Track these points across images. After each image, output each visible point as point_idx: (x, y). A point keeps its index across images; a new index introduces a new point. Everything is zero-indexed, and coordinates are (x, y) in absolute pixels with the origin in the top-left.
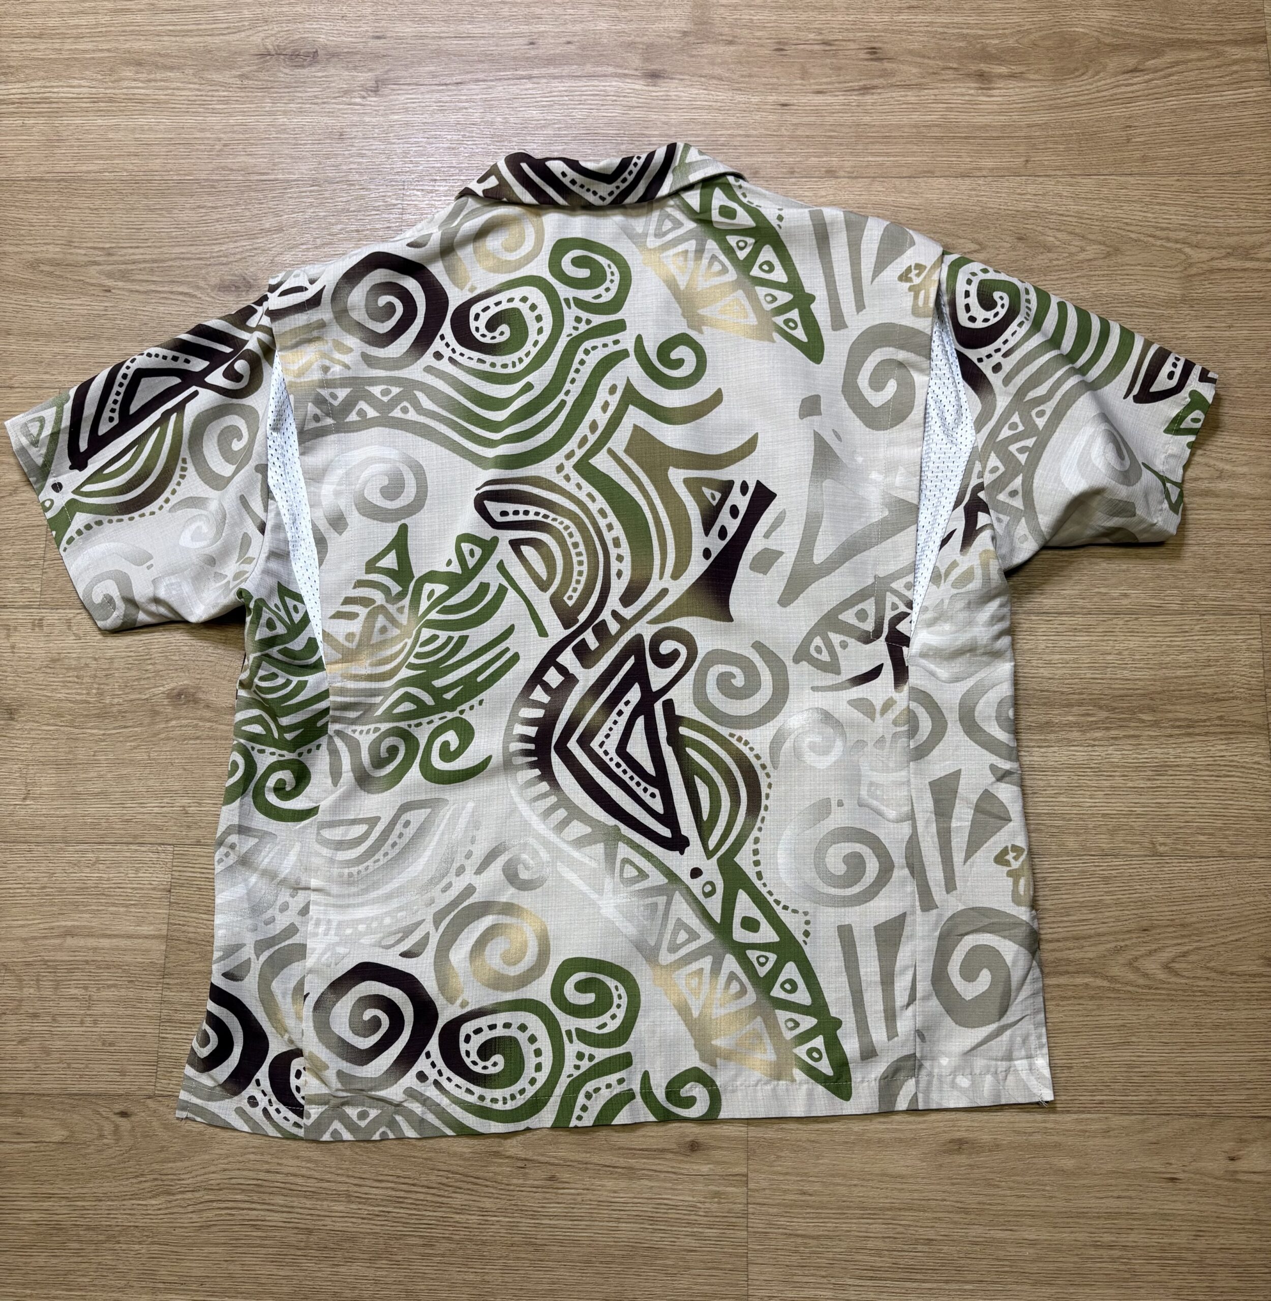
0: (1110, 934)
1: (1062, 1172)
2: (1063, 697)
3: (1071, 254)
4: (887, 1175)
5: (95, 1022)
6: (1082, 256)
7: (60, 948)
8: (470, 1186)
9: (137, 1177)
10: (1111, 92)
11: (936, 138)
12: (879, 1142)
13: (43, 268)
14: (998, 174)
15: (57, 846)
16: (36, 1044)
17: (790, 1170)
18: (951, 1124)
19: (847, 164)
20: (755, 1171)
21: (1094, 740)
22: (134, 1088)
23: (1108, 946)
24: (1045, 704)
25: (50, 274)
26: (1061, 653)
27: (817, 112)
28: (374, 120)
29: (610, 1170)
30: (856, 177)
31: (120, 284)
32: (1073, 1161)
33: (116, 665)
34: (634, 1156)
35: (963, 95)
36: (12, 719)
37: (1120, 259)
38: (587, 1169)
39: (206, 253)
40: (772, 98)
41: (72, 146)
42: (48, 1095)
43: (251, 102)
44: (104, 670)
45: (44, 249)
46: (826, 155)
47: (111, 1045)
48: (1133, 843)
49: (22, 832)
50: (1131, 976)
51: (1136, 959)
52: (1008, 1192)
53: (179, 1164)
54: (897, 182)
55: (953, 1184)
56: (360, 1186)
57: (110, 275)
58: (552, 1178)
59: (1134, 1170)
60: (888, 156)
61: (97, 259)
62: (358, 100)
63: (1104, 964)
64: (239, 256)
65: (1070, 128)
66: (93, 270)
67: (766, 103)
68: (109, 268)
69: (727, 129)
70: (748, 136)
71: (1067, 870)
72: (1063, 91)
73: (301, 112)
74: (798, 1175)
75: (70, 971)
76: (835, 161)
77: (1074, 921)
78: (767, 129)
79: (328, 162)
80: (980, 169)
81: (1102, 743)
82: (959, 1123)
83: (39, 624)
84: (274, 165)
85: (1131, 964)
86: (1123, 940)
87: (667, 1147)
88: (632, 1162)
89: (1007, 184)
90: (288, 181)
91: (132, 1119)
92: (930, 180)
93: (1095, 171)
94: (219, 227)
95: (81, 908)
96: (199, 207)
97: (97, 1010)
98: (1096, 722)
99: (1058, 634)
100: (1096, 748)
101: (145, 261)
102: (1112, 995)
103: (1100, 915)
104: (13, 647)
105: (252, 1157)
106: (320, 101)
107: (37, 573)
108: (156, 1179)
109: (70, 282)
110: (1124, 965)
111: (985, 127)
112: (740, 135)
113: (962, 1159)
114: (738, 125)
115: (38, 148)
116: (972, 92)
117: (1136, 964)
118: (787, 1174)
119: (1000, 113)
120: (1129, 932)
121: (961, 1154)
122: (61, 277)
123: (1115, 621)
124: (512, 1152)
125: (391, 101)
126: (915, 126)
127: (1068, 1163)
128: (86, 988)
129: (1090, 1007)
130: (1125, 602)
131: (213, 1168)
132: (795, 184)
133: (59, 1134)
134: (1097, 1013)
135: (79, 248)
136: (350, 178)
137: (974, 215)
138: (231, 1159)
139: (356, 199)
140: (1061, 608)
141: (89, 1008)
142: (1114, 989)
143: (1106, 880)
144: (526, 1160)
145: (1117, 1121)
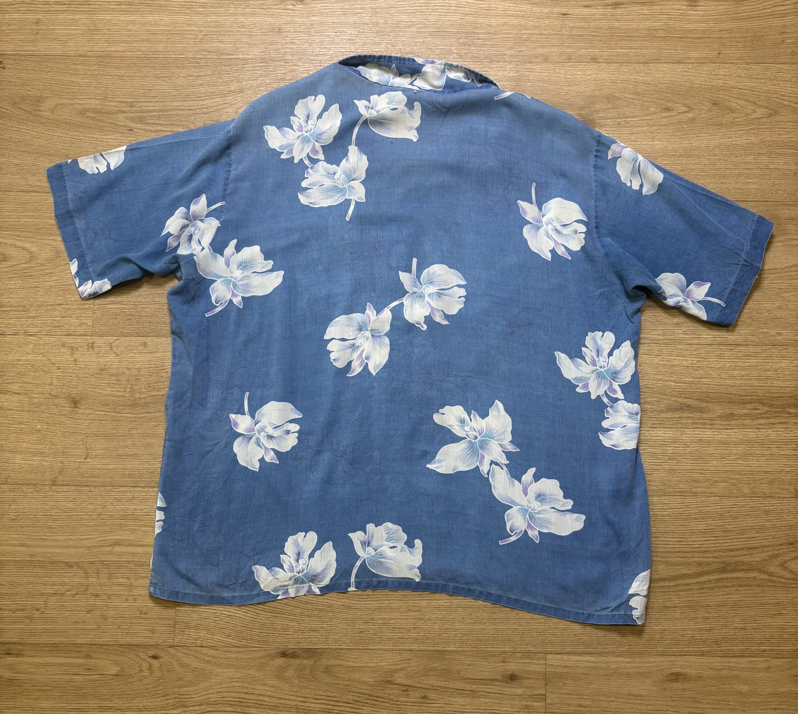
0: (769, 546)
1: (740, 693)
2: (741, 398)
3: (747, 114)
4: (632, 695)
5: (135, 600)
6: (754, 116)
7: (111, 553)
8: (374, 702)
9: (164, 696)
10: (772, 9)
11: (661, 37)
12: (627, 675)
13: (88, 114)
14: (701, 62)
15: (108, 488)
16: (97, 613)
17: (572, 692)
18: (671, 663)
19: (604, 54)
20: (550, 692)
21: (760, 424)
22: (160, 641)
23: (768, 554)
24: (729, 402)
25: (93, 118)
26: (739, 370)
27: (584, 19)
28: (301, 20)
29: (460, 692)
30: (610, 63)
31: (139, 126)
32: (747, 687)
33: (142, 373)
34: (475, 684)
35: (679, 10)
36: (76, 407)
37: (778, 118)
38: (447, 691)
39: (194, 106)
40: (557, 10)
41: (105, 34)
42: (107, 645)
43: (221, 7)
44: (135, 376)
45: (89, 101)
46: (591, 47)
47: (145, 614)
48: (783, 489)
49: (85, 479)
50: (783, 573)
51: (785, 562)
52: (707, 706)
53: (190, 688)
54: (636, 66)
55: (673, 701)
56: (304, 702)
57: (132, 120)
58: (425, 697)
59: (785, 692)
60: (631, 49)
61: (124, 109)
62: (291, 7)
63: (766, 565)
64: (215, 108)
65: (746, 33)
66: (121, 116)
67: (553, 13)
68: (132, 115)
69: (528, 30)
70: (541, 34)
71: (742, 506)
72: (742, 8)
73: (253, 14)
74: (577, 695)
75: (118, 567)
76: (596, 52)
77: (747, 538)
78: (553, 30)
79: (272, 47)
80: (689, 58)
81: (764, 427)
82: (676, 663)
83: (91, 346)
84: (237, 48)
85: (783, 565)
86: (778, 550)
87: (495, 677)
88: (474, 687)
89: (706, 68)
90: (245, 59)
91: (160, 660)
92: (657, 65)
93: (762, 61)
94: (202, 90)
95: (123, 528)
96: (189, 76)
97: (136, 592)
98: (761, 414)
99: (738, 358)
100: (761, 430)
101: (155, 111)
102: (771, 584)
103: (763, 534)
104: (75, 360)
105: (236, 684)
106: (265, 7)
107: (90, 313)
108: (176, 698)
109: (107, 124)
110: (779, 565)
111: (692, 31)
112: (536, 34)
113: (678, 685)
114: (535, 27)
115: (83, 35)
116: (684, 7)
117: (785, 565)
118: (570, 694)
119: (702, 22)
120: (781, 545)
121: (677, 682)
122: (100, 120)
123: (772, 350)
124: (399, 681)
125: (312, 7)
126: (649, 30)
127: (745, 688)
128: (128, 578)
129: (757, 592)
130: (779, 338)
131: (211, 691)
132: (571, 67)
133: (115, 670)
134: (762, 595)
135: (112, 101)
136: (286, 58)
137: (685, 88)
138: (222, 685)
139: (290, 72)
140: (739, 342)
141: (130, 591)
142: (772, 581)
143: (767, 512)
144: (408, 686)
145: (775, 662)
